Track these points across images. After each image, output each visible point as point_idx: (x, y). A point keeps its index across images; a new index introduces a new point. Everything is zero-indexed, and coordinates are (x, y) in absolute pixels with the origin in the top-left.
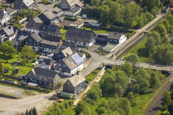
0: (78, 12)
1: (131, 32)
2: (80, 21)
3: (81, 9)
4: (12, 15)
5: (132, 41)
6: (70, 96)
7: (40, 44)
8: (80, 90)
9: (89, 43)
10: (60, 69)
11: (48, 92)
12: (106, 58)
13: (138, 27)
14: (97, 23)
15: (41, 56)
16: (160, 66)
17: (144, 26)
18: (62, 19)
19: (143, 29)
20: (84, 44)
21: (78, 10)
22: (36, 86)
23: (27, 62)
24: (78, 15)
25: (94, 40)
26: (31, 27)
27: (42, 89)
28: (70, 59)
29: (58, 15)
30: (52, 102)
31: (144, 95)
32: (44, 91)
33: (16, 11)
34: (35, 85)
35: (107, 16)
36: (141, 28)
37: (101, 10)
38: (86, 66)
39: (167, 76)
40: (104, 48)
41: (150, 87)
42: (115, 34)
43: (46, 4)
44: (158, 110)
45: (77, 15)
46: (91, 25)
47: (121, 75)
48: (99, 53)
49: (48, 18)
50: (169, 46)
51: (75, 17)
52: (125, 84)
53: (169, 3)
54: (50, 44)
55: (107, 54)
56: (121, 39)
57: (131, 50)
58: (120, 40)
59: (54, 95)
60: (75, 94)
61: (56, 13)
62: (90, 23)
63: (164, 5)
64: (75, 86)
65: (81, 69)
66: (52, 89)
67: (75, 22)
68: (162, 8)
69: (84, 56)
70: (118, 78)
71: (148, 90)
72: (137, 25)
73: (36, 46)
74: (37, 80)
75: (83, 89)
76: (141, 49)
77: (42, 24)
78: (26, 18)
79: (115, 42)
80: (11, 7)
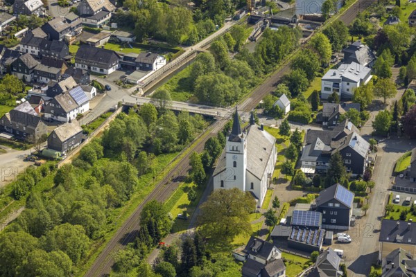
0: (104, 20)
1: (175, 51)
2: (104, 34)
3: (110, 14)
4: (8, 24)
5: (175, 65)
6: (56, 155)
7: (34, 71)
8: (72, 145)
9: (108, 68)
10: (52, 111)
11: (26, 149)
12: (127, 93)
13: (188, 43)
14: (129, 37)
15: (31, 90)
16: (204, 108)
17: (198, 42)
18: (80, 30)
19: (197, 47)
20: (102, 70)
21: (105, 17)
22: (10, 139)
23: (10, 98)
24: (106, 23)
25: (116, 64)
26: (28, 42)
27: (18, 143)
28: (67, 96)
29: (72, 25)
30: (27, 164)
31: (167, 155)
32: (20, 147)
33: (15, 17)
34: (9, 137)
35: (143, 27)
36: (194, 44)
37: (137, 17)
38: (94, 105)
39: (211, 124)
40: (128, 77)
41: (179, 143)
42: (147, 56)
43: (62, 6)
44: (178, 182)
45: (104, 23)
46: (120, 40)
47: (133, 124)
48: (119, 84)
49: (56, 29)
50: (219, 77)
51: (101, 27)
52: (139, 138)
53: (245, 4)
54: (47, 71)
55: (131, 87)
56: (156, 64)
57: (169, 81)
58: (154, 64)
59: (32, 154)
60: (64, 152)
61: (69, 21)
62: (120, 38)
63: (237, 9)
64: (62, 140)
65: (85, 111)
66: (32, 143)
67: (97, 35)
68: (233, 14)
69: (94, 90)
70: (128, 129)
71: (175, 147)
72: (188, 40)
73: (28, 74)
74: (13, 130)
75: (78, 144)
76: (185, 79)
77: (43, 40)
78: (27, 29)
79: (147, 68)
80: (8, 12)
